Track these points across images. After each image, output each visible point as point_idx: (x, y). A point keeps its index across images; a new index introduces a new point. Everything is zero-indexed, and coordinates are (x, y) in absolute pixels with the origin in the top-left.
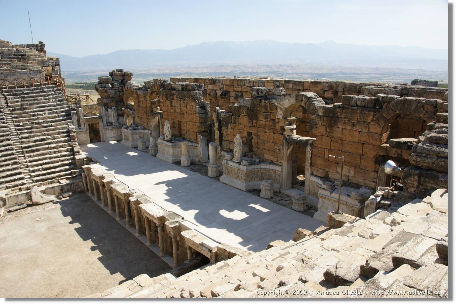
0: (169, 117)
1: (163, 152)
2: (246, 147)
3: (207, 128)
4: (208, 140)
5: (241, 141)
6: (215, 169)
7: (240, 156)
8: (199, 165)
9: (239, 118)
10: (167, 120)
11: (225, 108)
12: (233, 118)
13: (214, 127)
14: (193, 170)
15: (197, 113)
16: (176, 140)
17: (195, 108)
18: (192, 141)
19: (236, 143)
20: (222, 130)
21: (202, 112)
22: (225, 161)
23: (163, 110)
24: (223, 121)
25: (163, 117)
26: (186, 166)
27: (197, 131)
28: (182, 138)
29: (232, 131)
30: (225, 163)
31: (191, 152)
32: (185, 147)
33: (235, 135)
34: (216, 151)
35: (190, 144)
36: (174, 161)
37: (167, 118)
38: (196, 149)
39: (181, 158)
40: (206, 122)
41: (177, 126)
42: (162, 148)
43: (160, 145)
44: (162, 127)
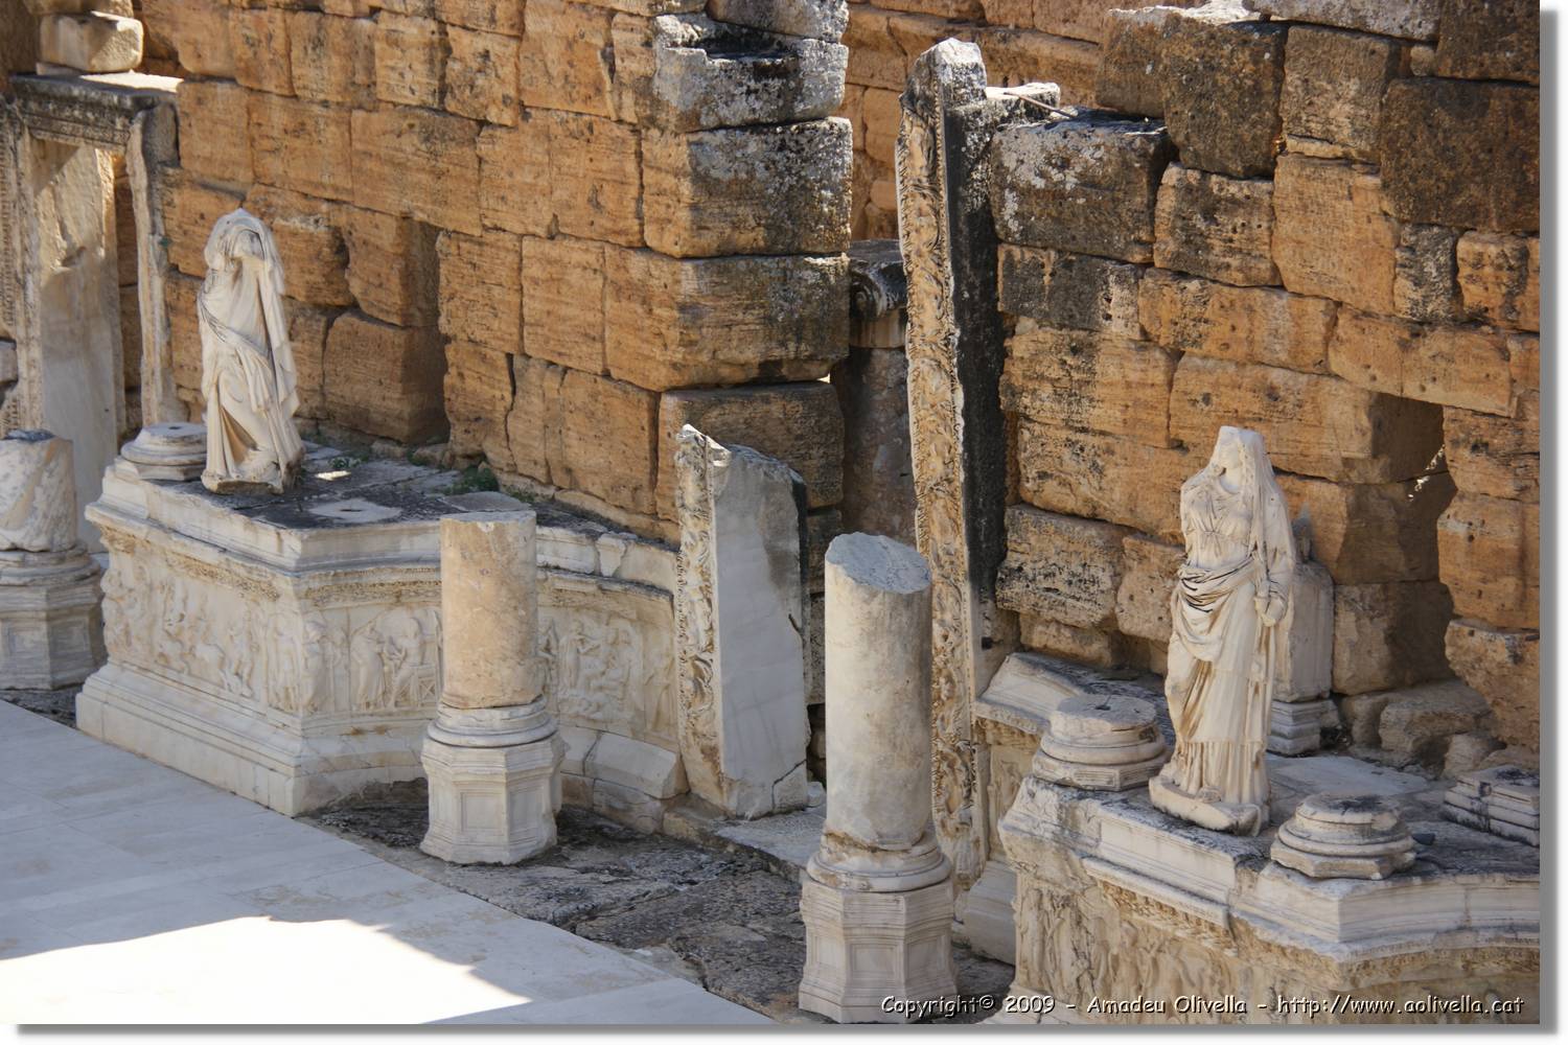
0: (274, 166)
1: (170, 648)
2: (1347, 620)
3: (797, 329)
4: (816, 501)
5: (1281, 536)
6: (895, 915)
7: (1255, 738)
8: (686, 844)
9: (1249, 203)
10: (241, 199)
11: (1066, 53)
12: (1167, 202)
13: (904, 318)
14: (592, 914)
15: (669, 118)
16: (369, 496)
17: (648, 44)
18: (589, 504)
19: (1201, 554)
20: (1015, 371)
21: (741, 109)
22: (1049, 799)
23: (189, 65)
24: (1027, 238)
25: (193, 167)
26: (490, 857)
27: (660, 377)
28: (442, 468)
29: (1159, 377)
30: (1048, 828)
31: (568, 658)
32: (487, 586)
33: (1186, 436)
34: (923, 662)
35: (562, 546)
36: (332, 790)
37: (244, 176)
38: (644, 622)
39: (430, 750)
40: (786, 246)
41: (390, 298)
42: (168, 588)
43: (130, 549)
44: (170, 308)
